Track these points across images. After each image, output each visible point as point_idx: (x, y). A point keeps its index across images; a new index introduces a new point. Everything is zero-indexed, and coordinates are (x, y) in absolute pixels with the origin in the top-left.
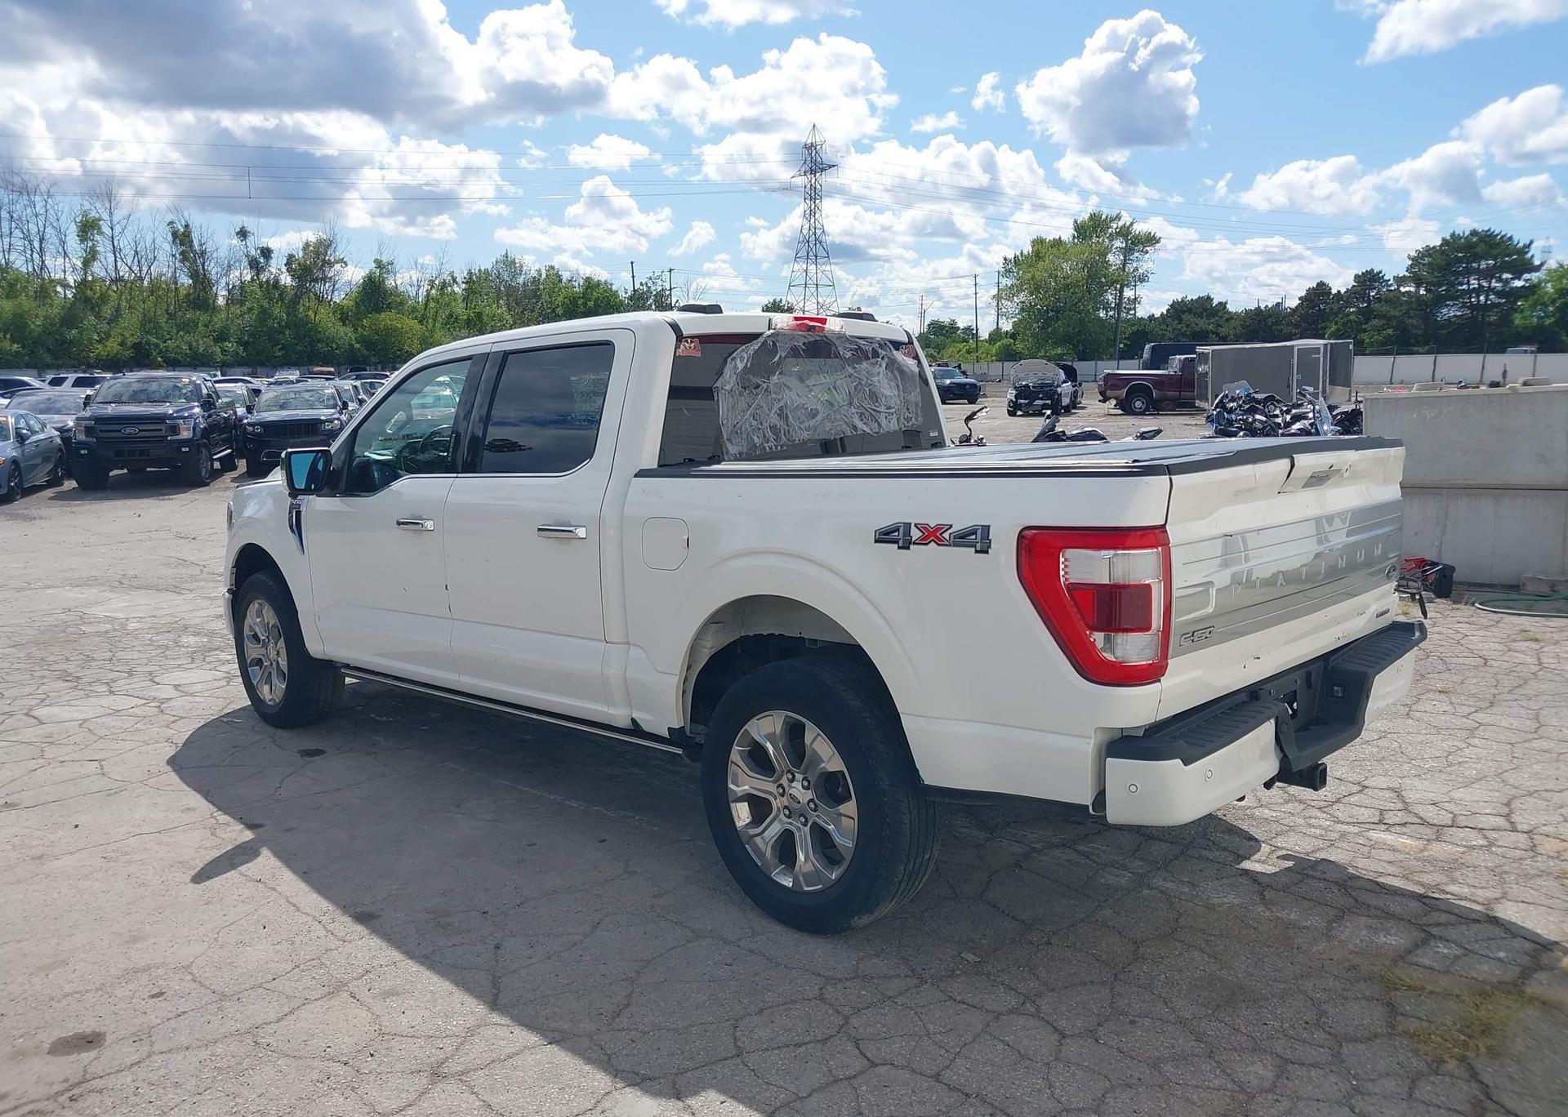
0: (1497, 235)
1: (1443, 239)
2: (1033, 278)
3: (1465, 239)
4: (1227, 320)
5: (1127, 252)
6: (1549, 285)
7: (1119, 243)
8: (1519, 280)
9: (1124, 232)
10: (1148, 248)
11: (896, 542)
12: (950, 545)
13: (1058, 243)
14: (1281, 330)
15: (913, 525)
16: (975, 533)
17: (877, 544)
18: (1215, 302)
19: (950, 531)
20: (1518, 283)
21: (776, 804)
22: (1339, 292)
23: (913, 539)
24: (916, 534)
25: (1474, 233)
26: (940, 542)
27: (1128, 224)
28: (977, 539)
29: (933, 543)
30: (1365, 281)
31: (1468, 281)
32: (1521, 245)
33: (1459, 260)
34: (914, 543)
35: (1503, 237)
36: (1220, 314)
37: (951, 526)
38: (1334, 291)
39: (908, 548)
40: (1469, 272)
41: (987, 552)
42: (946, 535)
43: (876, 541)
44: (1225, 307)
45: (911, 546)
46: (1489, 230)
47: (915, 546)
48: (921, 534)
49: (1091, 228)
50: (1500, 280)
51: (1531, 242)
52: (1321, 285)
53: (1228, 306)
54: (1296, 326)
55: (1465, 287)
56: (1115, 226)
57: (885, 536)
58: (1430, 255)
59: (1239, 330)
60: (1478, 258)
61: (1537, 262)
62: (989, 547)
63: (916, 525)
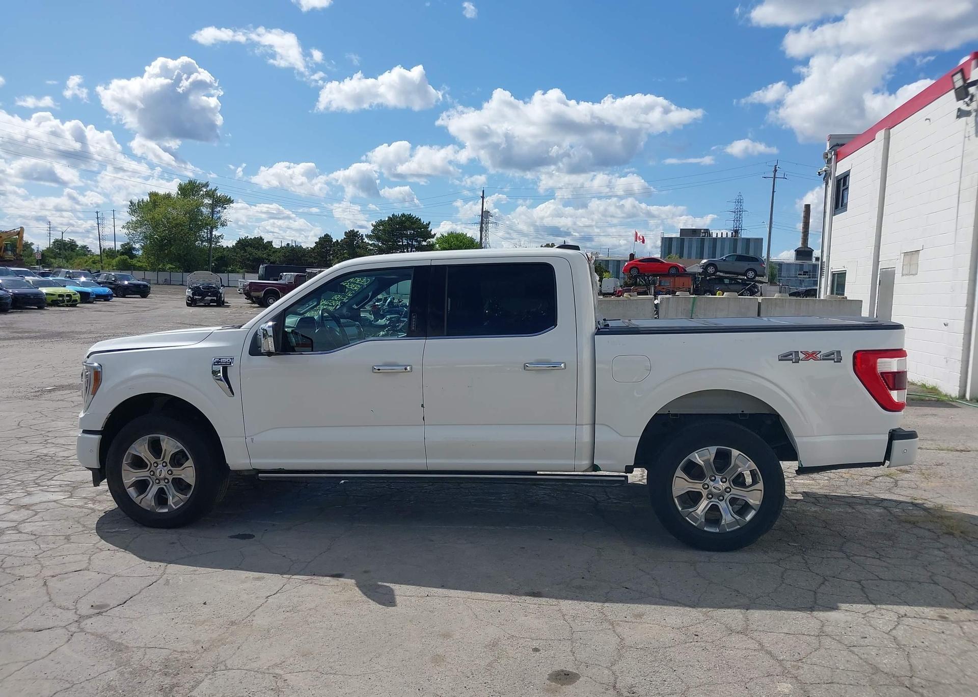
0: (414, 218)
1: (389, 218)
2: (153, 218)
3: (400, 218)
4: (274, 252)
5: (213, 207)
6: (437, 245)
7: (207, 201)
8: (425, 242)
9: (211, 194)
10: (226, 206)
12: (821, 360)
13: (168, 196)
14: (307, 260)
15: (799, 352)
16: (833, 354)
17: (780, 362)
18: (265, 241)
19: (820, 354)
20: (424, 243)
22: (337, 241)
23: (800, 358)
24: (801, 356)
25: (403, 215)
26: (815, 359)
27: (213, 189)
28: (834, 357)
29: (811, 359)
30: (350, 236)
31: (402, 240)
32: (425, 223)
33: (397, 229)
34: (801, 360)
35: (417, 219)
36: (269, 248)
37: (820, 352)
38: (334, 240)
39: (798, 362)
40: (403, 236)
41: (840, 362)
42: (818, 356)
43: (779, 360)
44: (272, 245)
46: (410, 214)
48: (805, 356)
49: (189, 189)
50: (417, 241)
51: (430, 223)
52: (327, 236)
54: (315, 258)
55: (401, 243)
56: (205, 190)
57: (784, 357)
58: (383, 225)
59: (282, 258)
60: (406, 229)
61: (433, 233)
62: (841, 359)
63: (801, 352)
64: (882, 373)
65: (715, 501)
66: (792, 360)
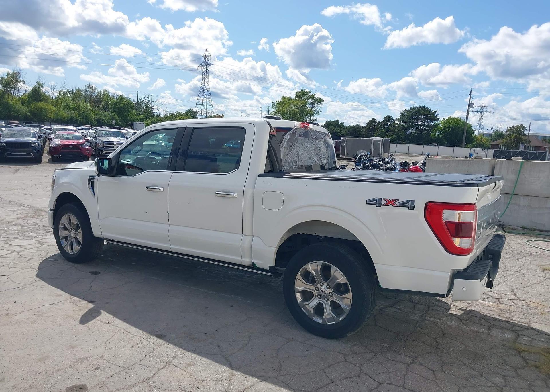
0: (426, 108)
1: (411, 108)
2: (282, 110)
3: (417, 108)
4: (344, 129)
5: (313, 104)
6: (441, 125)
7: (310, 101)
8: (433, 123)
9: (312, 97)
10: (320, 103)
11: (376, 204)
12: (398, 206)
13: (290, 98)
14: (361, 133)
15: (382, 199)
16: (408, 203)
17: (367, 205)
18: (340, 123)
19: (398, 202)
20: (432, 124)
21: (315, 293)
22: (379, 122)
23: (383, 204)
24: (384, 202)
25: (420, 107)
26: (394, 205)
27: (313, 94)
28: (410, 205)
29: (391, 205)
30: (387, 119)
31: (418, 122)
32: (433, 112)
33: (415, 115)
34: (383, 205)
35: (428, 109)
36: (341, 127)
37: (399, 200)
38: (377, 122)
39: (380, 207)
40: (418, 119)
41: (413, 209)
42: (397, 203)
43: (367, 204)
44: (343, 125)
45: (382, 206)
46: (424, 106)
47: (383, 206)
48: (386, 202)
49: (302, 94)
50: (427, 122)
51: (436, 111)
52: (374, 119)
53: (344, 124)
54: (366, 132)
55: (417, 123)
56: (309, 95)
57: (370, 202)
58: (407, 113)
59: (347, 132)
60: (421, 115)
61: (438, 117)
62: (414, 208)
63: (384, 199)
64: (447, 222)
65: (322, 301)
66: (376, 205)
